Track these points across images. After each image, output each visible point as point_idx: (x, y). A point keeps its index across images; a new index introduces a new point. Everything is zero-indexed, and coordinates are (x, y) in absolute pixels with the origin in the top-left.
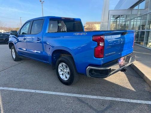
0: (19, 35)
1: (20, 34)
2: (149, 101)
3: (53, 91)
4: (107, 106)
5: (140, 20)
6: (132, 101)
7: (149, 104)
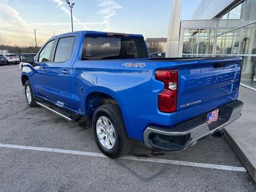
0: (36, 62)
1: (38, 61)
2: (222, 166)
3: (79, 151)
4: (157, 171)
5: (232, 38)
6: (196, 165)
7: (220, 170)
